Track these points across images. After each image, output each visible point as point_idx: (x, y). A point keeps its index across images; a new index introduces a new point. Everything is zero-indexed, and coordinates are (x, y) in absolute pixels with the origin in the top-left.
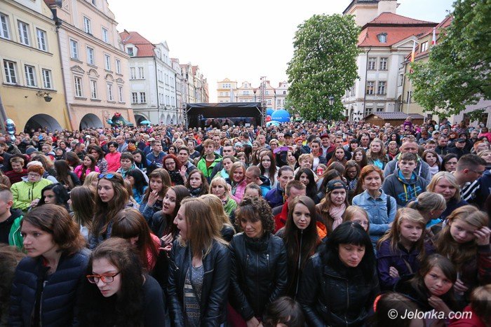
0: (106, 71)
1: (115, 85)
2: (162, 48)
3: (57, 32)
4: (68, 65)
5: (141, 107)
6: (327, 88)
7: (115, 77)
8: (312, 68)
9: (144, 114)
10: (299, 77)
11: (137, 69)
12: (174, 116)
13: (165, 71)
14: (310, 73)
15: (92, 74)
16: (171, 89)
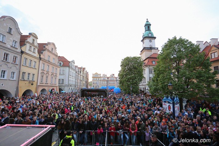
0: (52, 73)
1: (54, 78)
2: (72, 63)
3: (39, 62)
4: (40, 71)
5: (61, 85)
6: (132, 82)
7: (54, 75)
8: (127, 75)
9: (62, 88)
10: (123, 77)
11: (62, 70)
12: (74, 88)
13: (72, 71)
14: (126, 76)
15: (47, 74)
16: (74, 78)
